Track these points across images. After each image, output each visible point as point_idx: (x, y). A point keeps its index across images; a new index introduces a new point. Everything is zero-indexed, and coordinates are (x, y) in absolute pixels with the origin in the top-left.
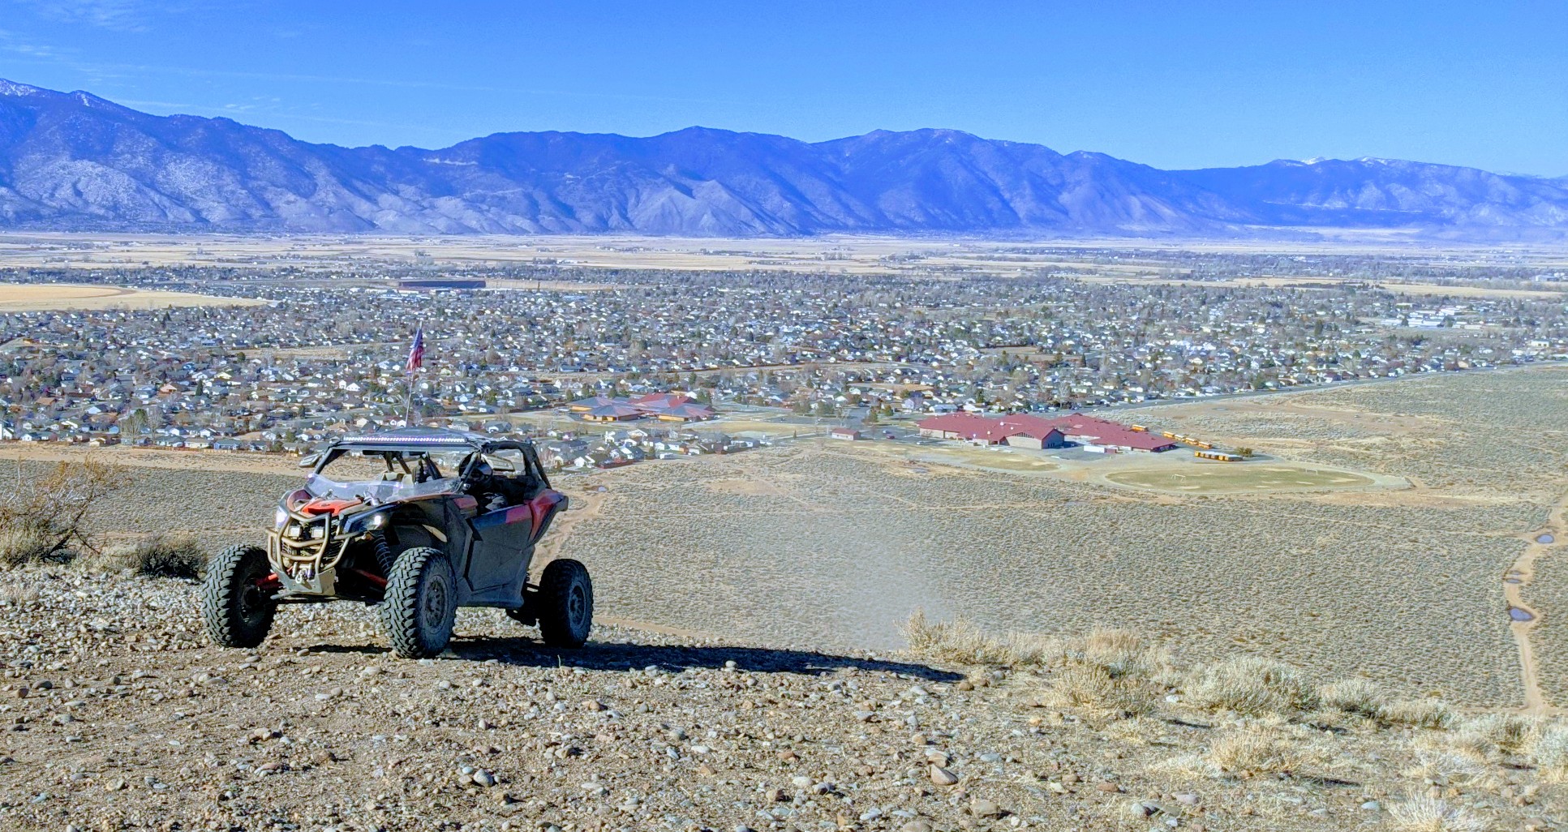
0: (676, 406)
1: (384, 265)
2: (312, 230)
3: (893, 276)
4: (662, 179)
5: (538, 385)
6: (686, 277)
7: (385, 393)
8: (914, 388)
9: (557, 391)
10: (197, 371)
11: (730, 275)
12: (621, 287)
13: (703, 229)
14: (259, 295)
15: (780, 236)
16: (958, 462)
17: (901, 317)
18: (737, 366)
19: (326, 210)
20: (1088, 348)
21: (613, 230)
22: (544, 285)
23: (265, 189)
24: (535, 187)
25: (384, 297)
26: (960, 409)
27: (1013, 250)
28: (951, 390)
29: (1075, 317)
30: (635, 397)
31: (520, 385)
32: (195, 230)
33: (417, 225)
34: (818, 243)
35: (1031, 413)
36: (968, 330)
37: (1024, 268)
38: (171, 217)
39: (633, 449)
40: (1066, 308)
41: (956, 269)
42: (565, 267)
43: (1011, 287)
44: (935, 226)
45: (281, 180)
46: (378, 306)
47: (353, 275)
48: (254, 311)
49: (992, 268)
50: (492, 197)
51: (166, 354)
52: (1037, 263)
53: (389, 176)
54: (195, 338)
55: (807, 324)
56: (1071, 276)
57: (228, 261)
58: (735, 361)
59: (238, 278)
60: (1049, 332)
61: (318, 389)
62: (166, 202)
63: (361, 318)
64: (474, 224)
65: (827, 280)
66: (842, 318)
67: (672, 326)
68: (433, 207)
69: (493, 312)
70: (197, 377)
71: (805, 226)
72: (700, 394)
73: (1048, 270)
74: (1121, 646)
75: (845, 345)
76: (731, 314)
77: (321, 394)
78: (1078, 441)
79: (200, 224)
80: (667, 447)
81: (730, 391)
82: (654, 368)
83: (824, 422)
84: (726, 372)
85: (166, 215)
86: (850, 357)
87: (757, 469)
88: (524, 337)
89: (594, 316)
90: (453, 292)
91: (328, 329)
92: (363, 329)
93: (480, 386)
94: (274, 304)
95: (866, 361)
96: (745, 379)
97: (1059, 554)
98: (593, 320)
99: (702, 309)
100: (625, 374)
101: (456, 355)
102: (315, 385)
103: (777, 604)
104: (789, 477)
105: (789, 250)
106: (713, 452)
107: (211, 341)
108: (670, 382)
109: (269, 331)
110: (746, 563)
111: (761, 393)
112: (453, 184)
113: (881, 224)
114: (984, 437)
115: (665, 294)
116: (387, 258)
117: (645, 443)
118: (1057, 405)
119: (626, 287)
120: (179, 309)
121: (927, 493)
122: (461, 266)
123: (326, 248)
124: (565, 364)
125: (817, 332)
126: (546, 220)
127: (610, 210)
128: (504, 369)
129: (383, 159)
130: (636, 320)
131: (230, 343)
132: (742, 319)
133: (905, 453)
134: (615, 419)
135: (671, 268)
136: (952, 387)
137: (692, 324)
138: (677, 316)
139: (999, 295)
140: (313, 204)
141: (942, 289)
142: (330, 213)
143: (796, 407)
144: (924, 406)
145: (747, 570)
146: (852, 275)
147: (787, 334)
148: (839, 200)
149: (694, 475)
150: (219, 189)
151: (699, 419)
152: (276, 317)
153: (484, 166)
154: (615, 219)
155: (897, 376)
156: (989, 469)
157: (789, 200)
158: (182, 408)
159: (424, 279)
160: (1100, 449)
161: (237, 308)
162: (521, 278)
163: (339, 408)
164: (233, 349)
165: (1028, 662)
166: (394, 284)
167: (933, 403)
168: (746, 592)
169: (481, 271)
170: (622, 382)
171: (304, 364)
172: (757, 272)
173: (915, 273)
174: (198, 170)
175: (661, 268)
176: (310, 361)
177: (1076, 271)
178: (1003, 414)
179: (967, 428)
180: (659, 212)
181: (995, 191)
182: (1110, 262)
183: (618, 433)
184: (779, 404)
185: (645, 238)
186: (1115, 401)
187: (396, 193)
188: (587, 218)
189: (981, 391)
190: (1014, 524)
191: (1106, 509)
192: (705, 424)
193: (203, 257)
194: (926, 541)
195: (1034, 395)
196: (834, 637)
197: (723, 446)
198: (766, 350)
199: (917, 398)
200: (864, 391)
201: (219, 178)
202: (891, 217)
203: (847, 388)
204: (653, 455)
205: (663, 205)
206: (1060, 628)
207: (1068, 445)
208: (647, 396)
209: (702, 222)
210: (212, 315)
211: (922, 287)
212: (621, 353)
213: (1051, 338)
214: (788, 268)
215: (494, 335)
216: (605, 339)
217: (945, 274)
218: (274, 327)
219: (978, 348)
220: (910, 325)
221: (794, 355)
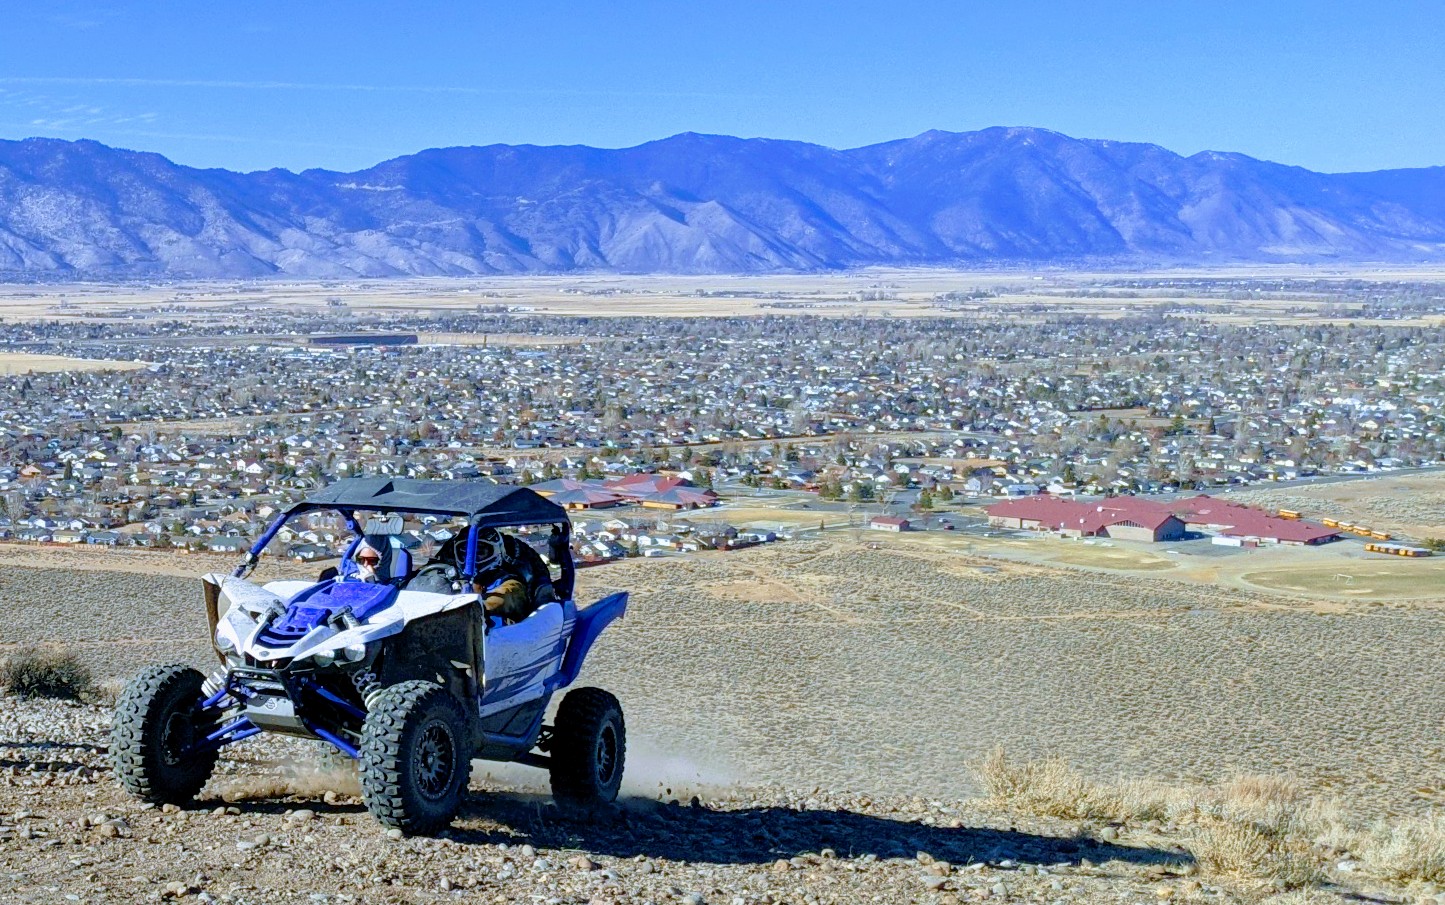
0: (665, 491)
1: (290, 318)
2: (199, 275)
3: (952, 320)
4: (643, 202)
5: (486, 464)
6: (676, 326)
7: (294, 475)
8: (981, 464)
9: (510, 471)
10: (64, 449)
11: (736, 322)
12: (592, 340)
13: (699, 264)
14: (136, 357)
15: (801, 271)
16: (1039, 560)
17: (963, 372)
18: (745, 439)
19: (216, 251)
20: (1218, 409)
21: (581, 267)
22: (492, 339)
23: (140, 225)
24: (479, 215)
25: (290, 357)
26: (1042, 490)
27: (1115, 283)
28: (1030, 466)
29: (1200, 370)
30: (612, 478)
31: (462, 465)
32: (56, 278)
33: (329, 267)
34: (851, 279)
35: (1140, 495)
36: (1054, 388)
37: (1130, 306)
38: (28, 263)
39: (611, 545)
40: (1188, 357)
41: (1037, 309)
42: (519, 316)
43: (1112, 332)
44: (1009, 253)
45: (160, 215)
46: (282, 369)
47: (251, 330)
48: (131, 376)
49: (1086, 306)
50: (425, 229)
51: (27, 430)
52: (1150, 299)
53: (294, 208)
54: (61, 411)
55: (837, 384)
56: (1195, 315)
57: (98, 315)
58: (742, 432)
59: (111, 336)
60: (1165, 389)
61: (211, 471)
62: (22, 245)
63: (262, 383)
64: (401, 264)
65: (864, 327)
66: (883, 375)
67: (659, 389)
68: (349, 244)
69: (427, 374)
70: (65, 457)
71: (836, 256)
72: (698, 475)
73: (1164, 308)
74: (1272, 797)
75: (888, 409)
76: (737, 372)
77: (215, 478)
78: (1204, 531)
79: (63, 272)
80: (654, 542)
81: (735, 470)
82: (637, 441)
83: (861, 508)
84: (730, 447)
85: (23, 262)
86: (895, 425)
87: (773, 569)
88: (466, 406)
89: (557, 377)
90: (377, 350)
91: (222, 397)
92: (264, 396)
93: (413, 466)
94: (155, 367)
95: (916, 429)
96: (755, 454)
97: (1177, 677)
98: (556, 383)
99: (698, 366)
100: (599, 450)
101: (382, 428)
102: (207, 466)
103: (798, 739)
104: (814, 579)
105: (815, 288)
106: (715, 547)
107: (81, 413)
108: (657, 459)
109: (149, 400)
110: (758, 688)
111: (777, 473)
112: (374, 214)
113: (937, 253)
114: (1075, 526)
115: (650, 348)
116: (292, 309)
117: (626, 537)
118: (1176, 484)
119: (598, 340)
120: (41, 374)
121: (997, 599)
122: (386, 317)
123: (217, 297)
124: (521, 438)
125: (852, 393)
126: (493, 257)
127: (575, 241)
128: (442, 446)
129: (285, 185)
130: (612, 382)
131: (103, 416)
132: (752, 379)
133: (969, 548)
134: (586, 506)
135: (657, 315)
136: (1032, 462)
137: (686, 385)
138: (665, 375)
139: (1096, 342)
140: (200, 243)
141: (1019, 335)
142: (221, 253)
143: (823, 490)
144: (994, 487)
145: (760, 697)
146: (898, 320)
147: (810, 396)
148: (881, 225)
149: (691, 577)
150: (85, 228)
151: (695, 506)
152: (158, 383)
153: (413, 190)
154: (583, 253)
155: (957, 448)
156: (1082, 568)
157: (813, 225)
158: (47, 494)
159: (339, 334)
160: (1235, 542)
161: (110, 372)
162: (462, 330)
163: (237, 494)
164: (107, 422)
165: (1145, 816)
166: (302, 340)
167: (1007, 484)
168: (758, 724)
169: (411, 323)
170: (595, 460)
171: (193, 440)
172: (771, 317)
173: (982, 315)
174: (59, 205)
175: (644, 315)
176: (201, 437)
177: (1202, 309)
178: (1102, 497)
179: (1053, 515)
180: (640, 244)
181: (1090, 205)
182: (1249, 296)
183: (590, 524)
184: (802, 486)
185: (624, 278)
186: (1256, 479)
187: (303, 227)
188: (547, 253)
189: (1071, 467)
190: (1116, 639)
191: (1242, 620)
192: (704, 512)
193: (66, 311)
194: (997, 661)
195: (1143, 471)
196: (875, 782)
197: (730, 540)
198: (783, 417)
199: (984, 476)
200: (914, 468)
201: (84, 214)
202: (950, 243)
203: (892, 465)
204: (636, 552)
205: (646, 236)
206: (1179, 774)
207: (1191, 536)
208: (628, 478)
209: (698, 256)
210: (80, 382)
211: (991, 333)
212: (593, 424)
213: (1168, 397)
214: (812, 312)
215: (429, 402)
216: (572, 406)
217: (1022, 315)
218: (155, 395)
219: (1066, 410)
220: (975, 383)
221: (821, 423)
